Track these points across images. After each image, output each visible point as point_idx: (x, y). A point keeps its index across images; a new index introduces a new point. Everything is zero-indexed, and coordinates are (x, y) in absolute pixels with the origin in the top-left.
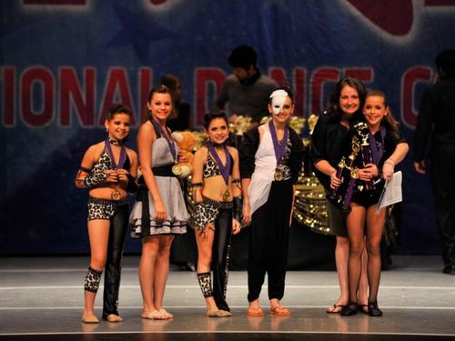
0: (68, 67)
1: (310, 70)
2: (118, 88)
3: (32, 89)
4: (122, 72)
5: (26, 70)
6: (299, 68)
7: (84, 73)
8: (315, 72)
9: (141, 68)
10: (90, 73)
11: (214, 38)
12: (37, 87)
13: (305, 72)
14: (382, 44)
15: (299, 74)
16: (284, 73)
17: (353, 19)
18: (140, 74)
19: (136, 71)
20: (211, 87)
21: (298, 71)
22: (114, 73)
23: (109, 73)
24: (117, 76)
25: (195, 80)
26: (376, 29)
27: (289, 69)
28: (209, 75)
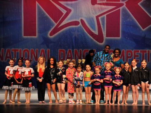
0: (33, 49)
1: (83, 50)
2: (43, 53)
3: (25, 53)
4: (44, 50)
5: (24, 49)
6: (81, 49)
7: (36, 50)
8: (84, 50)
9: (47, 49)
10: (37, 50)
11: (63, 43)
12: (26, 53)
13: (82, 50)
14: (97, 45)
15: (80, 51)
16: (77, 50)
17: (92, 40)
18: (47, 50)
19: (46, 50)
20: (62, 53)
21: (80, 50)
22: (42, 50)
23: (41, 50)
24: (43, 51)
25: (59, 51)
26: (96, 41)
27: (78, 50)
28: (62, 51)
